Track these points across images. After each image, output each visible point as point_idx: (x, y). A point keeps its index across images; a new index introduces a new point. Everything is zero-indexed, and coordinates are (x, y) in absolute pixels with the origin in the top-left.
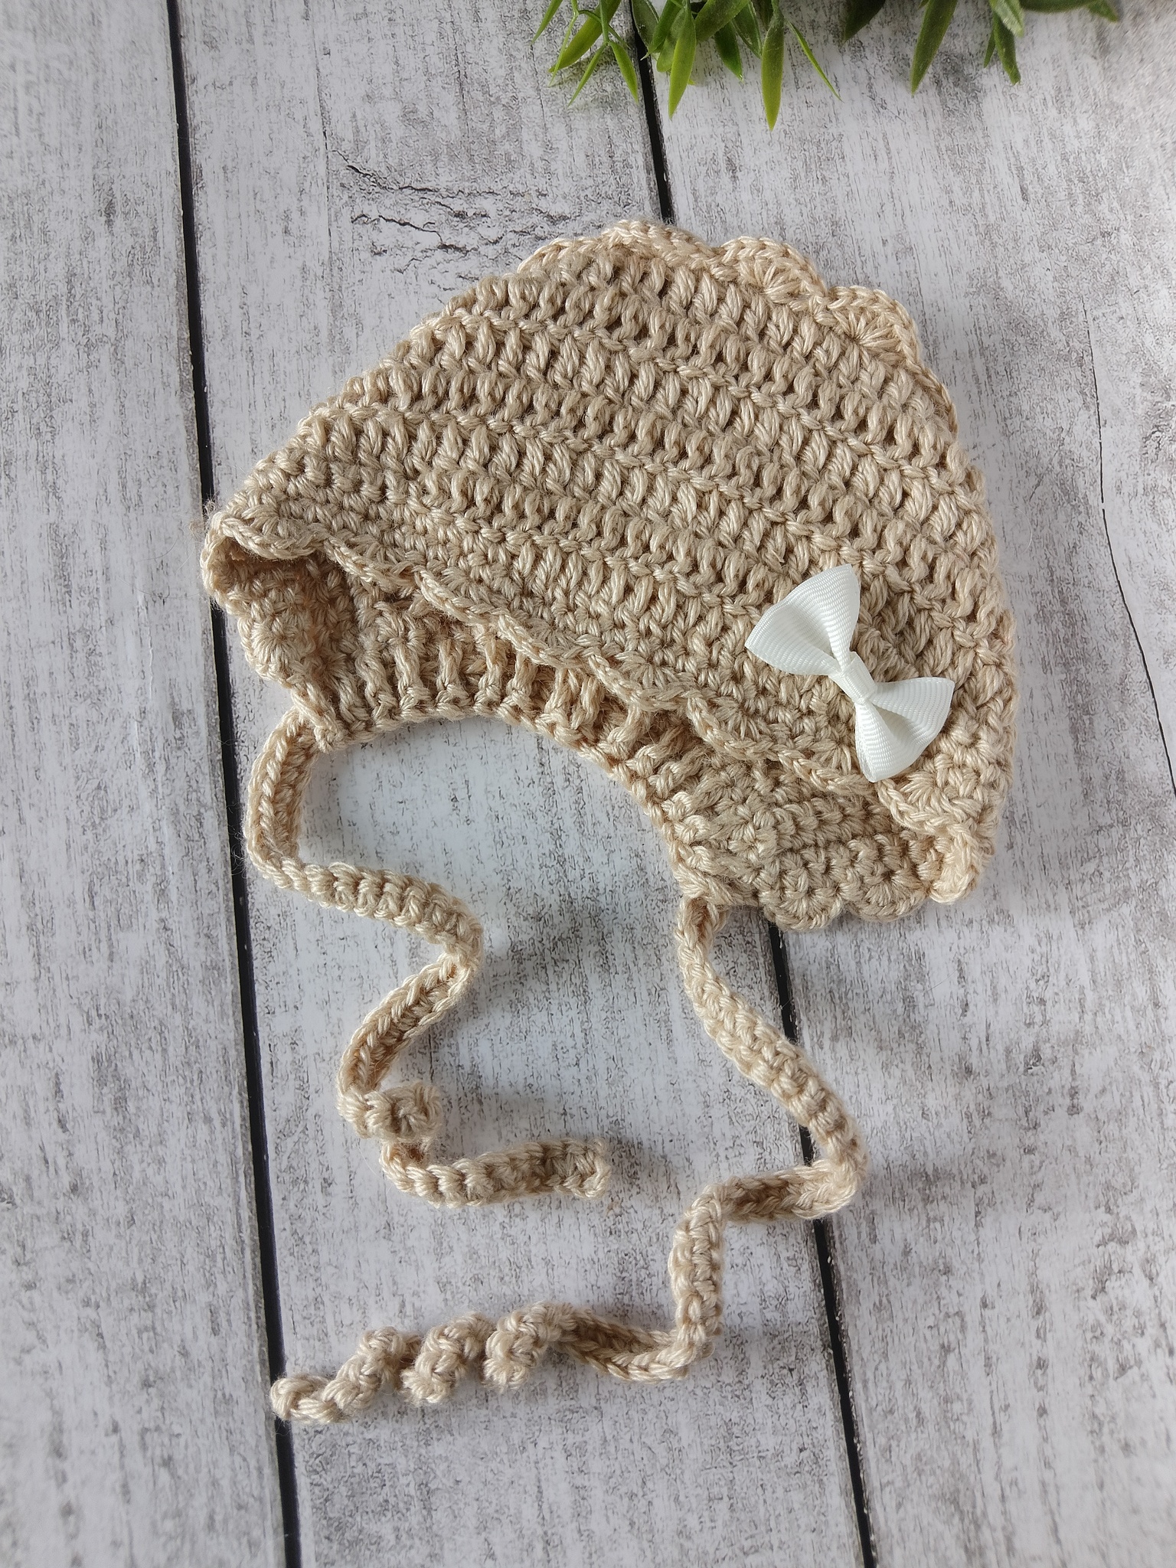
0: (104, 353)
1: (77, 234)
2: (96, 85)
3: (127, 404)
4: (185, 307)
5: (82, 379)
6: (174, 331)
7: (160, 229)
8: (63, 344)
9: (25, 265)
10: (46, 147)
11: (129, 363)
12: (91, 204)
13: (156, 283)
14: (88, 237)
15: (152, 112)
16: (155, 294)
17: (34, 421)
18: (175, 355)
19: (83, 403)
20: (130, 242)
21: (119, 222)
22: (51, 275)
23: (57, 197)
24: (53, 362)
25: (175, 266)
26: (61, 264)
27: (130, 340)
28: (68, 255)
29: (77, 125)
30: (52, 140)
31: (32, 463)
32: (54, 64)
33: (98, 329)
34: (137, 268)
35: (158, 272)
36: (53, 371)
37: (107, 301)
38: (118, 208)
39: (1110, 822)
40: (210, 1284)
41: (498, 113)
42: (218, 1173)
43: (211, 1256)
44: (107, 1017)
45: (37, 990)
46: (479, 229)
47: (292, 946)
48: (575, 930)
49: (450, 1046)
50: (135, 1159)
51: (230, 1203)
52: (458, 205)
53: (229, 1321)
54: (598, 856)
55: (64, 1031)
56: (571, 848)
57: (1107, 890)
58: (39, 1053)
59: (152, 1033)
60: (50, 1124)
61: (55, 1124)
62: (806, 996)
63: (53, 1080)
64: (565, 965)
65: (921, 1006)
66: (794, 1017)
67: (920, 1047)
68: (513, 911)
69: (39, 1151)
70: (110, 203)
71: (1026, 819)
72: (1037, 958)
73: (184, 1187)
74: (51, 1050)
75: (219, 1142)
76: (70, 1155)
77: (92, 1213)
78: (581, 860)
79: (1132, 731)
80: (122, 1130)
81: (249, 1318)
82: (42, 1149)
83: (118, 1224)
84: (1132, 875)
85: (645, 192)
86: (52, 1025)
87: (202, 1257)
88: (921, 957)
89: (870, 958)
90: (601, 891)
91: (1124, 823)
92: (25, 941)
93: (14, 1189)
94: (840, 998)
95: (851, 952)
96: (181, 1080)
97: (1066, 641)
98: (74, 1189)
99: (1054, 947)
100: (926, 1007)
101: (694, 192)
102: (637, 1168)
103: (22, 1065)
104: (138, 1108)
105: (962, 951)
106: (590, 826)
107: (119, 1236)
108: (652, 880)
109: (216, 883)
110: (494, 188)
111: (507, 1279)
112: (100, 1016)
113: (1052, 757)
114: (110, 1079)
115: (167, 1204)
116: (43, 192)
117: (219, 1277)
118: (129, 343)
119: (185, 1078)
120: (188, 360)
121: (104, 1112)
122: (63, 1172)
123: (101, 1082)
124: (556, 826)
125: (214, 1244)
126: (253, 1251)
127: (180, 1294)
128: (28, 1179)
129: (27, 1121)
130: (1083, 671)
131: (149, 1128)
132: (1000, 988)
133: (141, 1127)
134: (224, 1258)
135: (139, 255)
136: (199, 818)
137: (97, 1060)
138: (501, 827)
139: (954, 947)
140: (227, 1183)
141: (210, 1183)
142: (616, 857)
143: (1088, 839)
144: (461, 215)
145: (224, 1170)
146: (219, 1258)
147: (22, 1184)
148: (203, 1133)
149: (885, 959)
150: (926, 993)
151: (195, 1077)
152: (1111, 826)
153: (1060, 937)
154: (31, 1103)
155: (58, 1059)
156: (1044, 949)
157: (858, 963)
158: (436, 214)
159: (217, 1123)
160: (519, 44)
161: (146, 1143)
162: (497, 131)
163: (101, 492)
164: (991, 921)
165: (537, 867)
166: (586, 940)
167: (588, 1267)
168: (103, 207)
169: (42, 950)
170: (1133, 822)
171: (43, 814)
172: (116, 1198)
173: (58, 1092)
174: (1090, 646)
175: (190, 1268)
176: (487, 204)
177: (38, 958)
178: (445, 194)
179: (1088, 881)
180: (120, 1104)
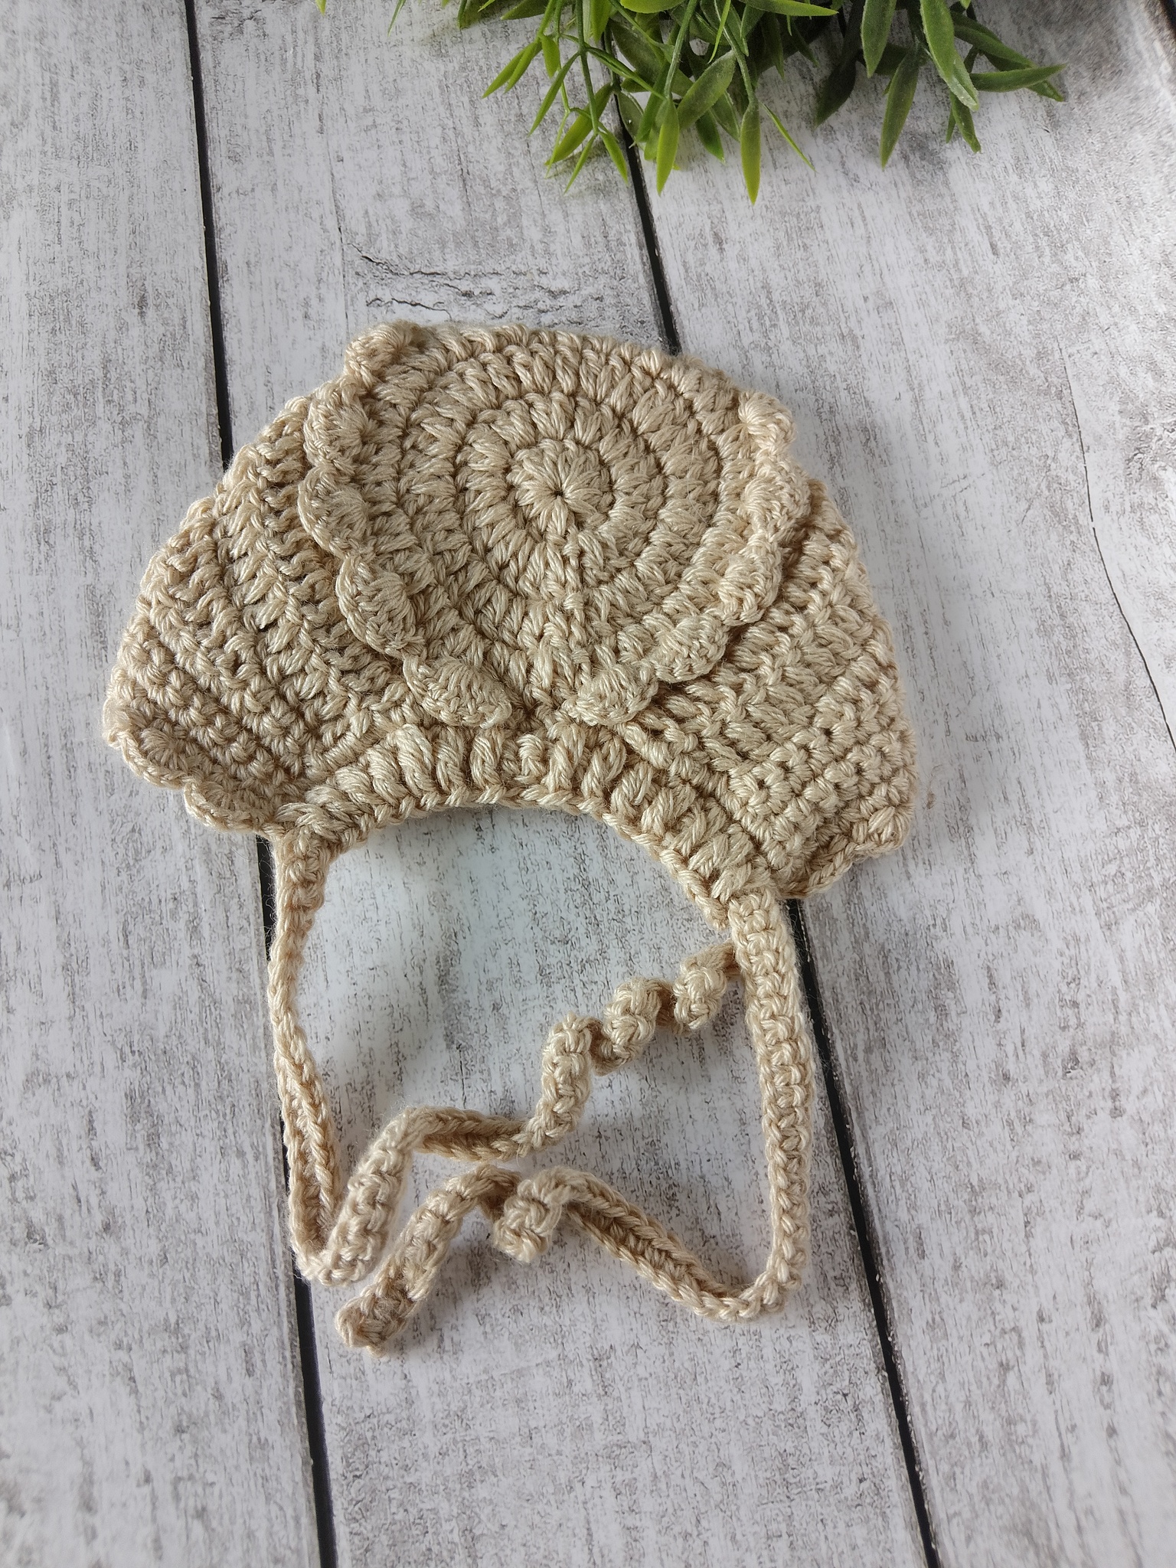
0: (138, 430)
1: (112, 325)
2: (131, 198)
3: (159, 474)
4: (213, 386)
5: (117, 453)
6: (204, 409)
7: (189, 318)
8: (99, 423)
9: (64, 354)
10: (85, 252)
11: (161, 437)
12: (125, 297)
13: (186, 365)
14: (123, 327)
15: (181, 218)
16: (185, 375)
17: (72, 492)
18: (204, 428)
19: (118, 474)
20: (161, 330)
21: (151, 313)
22: (87, 362)
23: (93, 294)
24: (90, 438)
25: (203, 350)
26: (97, 352)
27: (163, 416)
28: (104, 344)
29: (113, 232)
30: (91, 245)
31: (70, 530)
32: (95, 184)
33: (131, 409)
34: (168, 354)
35: (187, 356)
36: (90, 447)
37: (140, 383)
38: (150, 301)
39: (1127, 823)
40: (244, 1323)
41: (500, 204)
42: (251, 1208)
43: (245, 1294)
44: (140, 1053)
45: (71, 1029)
46: (485, 306)
47: (322, 978)
48: (602, 952)
49: (481, 1072)
50: (167, 1196)
51: (263, 1238)
52: (465, 285)
53: (264, 1361)
54: (622, 878)
55: (97, 1069)
56: (595, 871)
57: (1131, 890)
58: (73, 1091)
59: (184, 1068)
60: (83, 1163)
61: (88, 1162)
62: (837, 1009)
63: (87, 1118)
64: (594, 987)
65: (953, 1014)
66: (826, 1030)
67: (955, 1056)
68: (540, 935)
69: (71, 1190)
70: (143, 297)
71: (1044, 824)
72: (1066, 961)
73: (217, 1223)
74: (84, 1088)
75: (252, 1176)
76: (103, 1193)
77: (125, 1252)
78: (605, 883)
79: (1141, 734)
80: (155, 1166)
81: (284, 1358)
82: (75, 1188)
83: (151, 1263)
84: (1154, 874)
85: (639, 266)
86: (86, 1062)
87: (236, 1295)
88: (950, 965)
89: (899, 968)
90: (627, 912)
91: (1141, 824)
92: (60, 981)
93: (47, 1230)
94: (871, 1009)
95: (879, 963)
96: (214, 1114)
97: (1068, 652)
98: (107, 1228)
99: (1083, 949)
100: (958, 1015)
101: (685, 264)
102: (675, 1189)
103: (56, 1105)
104: (171, 1144)
105: (991, 957)
106: (613, 850)
107: (152, 1275)
108: (676, 900)
109: (248, 919)
110: (498, 269)
111: (547, 1309)
112: (133, 1052)
113: (1064, 764)
114: (143, 1115)
115: (200, 1241)
116: (81, 290)
117: (253, 1315)
118: (161, 420)
119: (217, 1112)
120: (216, 433)
121: (137, 1149)
122: (95, 1211)
123: (134, 1119)
124: (580, 850)
125: (248, 1280)
126: (288, 1288)
127: (214, 1333)
128: (60, 1219)
129: (60, 1160)
130: (1088, 680)
131: (181, 1164)
132: (1032, 992)
133: (174, 1163)
134: (258, 1296)
135: (170, 342)
136: (230, 857)
137: (130, 1097)
138: (526, 853)
139: (983, 954)
140: (261, 1218)
141: (243, 1218)
142: (639, 878)
143: (1107, 841)
144: (468, 294)
145: (258, 1205)
146: (253, 1295)
147: (55, 1224)
148: (236, 1165)
149: (913, 968)
150: (957, 1001)
151: (228, 1111)
152: (1129, 827)
153: (1088, 939)
154: (64, 1142)
155: (92, 1097)
156: (1073, 952)
157: (887, 974)
158: (445, 294)
159: (250, 1156)
160: (517, 144)
161: (179, 1179)
162: (499, 220)
163: (136, 554)
164: (1018, 927)
165: (562, 891)
166: (613, 962)
167: (630, 1294)
168: (136, 301)
169: (77, 990)
170: (1150, 822)
171: (79, 857)
172: (149, 1236)
173: (91, 1130)
174: (1092, 656)
175: (224, 1306)
176: (492, 284)
177: (72, 997)
178: (452, 276)
179: (1110, 883)
180: (153, 1140)
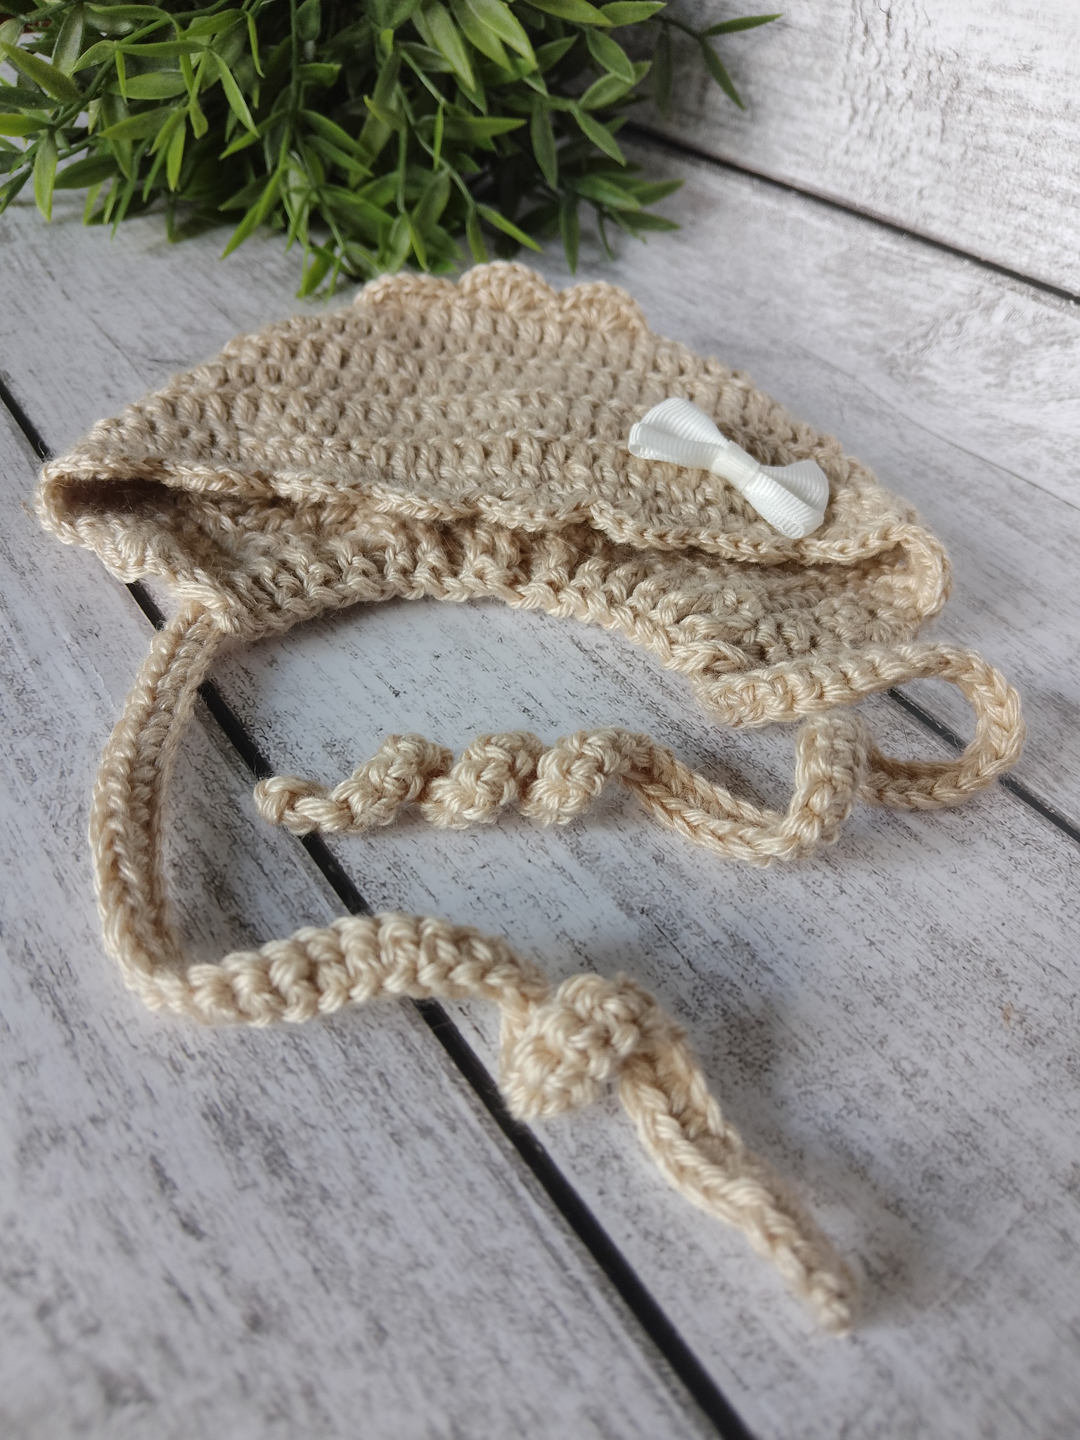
40: (566, 1375)
42: (482, 1199)
43: (542, 1329)
44: (203, 1054)
45: (75, 1056)
47: (424, 895)
50: (339, 1234)
51: (525, 1234)
53: (632, 1422)
55: (141, 1095)
56: (675, 713)
58: (111, 1139)
59: (282, 1052)
60: (169, 1237)
61: (179, 1234)
63: (149, 1168)
69: (166, 1289)
73: (441, 1242)
74: (128, 1127)
75: (459, 1155)
76: (225, 1270)
77: (305, 1350)
78: (694, 721)
80: (297, 1199)
81: (661, 1401)
82: (170, 1281)
83: (359, 1348)
86: (118, 1093)
87: (528, 1337)
92: (32, 1003)
93: (143, 1372)
96: (358, 1096)
98: (255, 1324)
103: (87, 1166)
104: (309, 1158)
107: (371, 1368)
112: (191, 1057)
114: (244, 1133)
115: (426, 1279)
117: (574, 1355)
119: (361, 1090)
121: (255, 1184)
122: (224, 1305)
123: (232, 1142)
124: (647, 702)
125: (536, 1306)
126: (603, 1290)
127: (525, 1416)
128: (162, 1343)
129: (127, 1247)
131: (340, 1179)
133: (326, 1182)
134: (565, 1322)
137: (212, 1114)
140: (505, 1207)
141: (478, 1218)
145: (490, 1190)
146: (556, 1324)
147: (153, 1356)
148: (427, 1151)
151: (377, 1084)
154: (123, 1217)
155: (148, 1137)
159: (441, 1130)
161: (346, 1202)
169: (65, 1005)
172: (337, 1307)
173: (164, 1182)
175: (519, 1363)
177: (62, 1016)
180: (276, 1162)
